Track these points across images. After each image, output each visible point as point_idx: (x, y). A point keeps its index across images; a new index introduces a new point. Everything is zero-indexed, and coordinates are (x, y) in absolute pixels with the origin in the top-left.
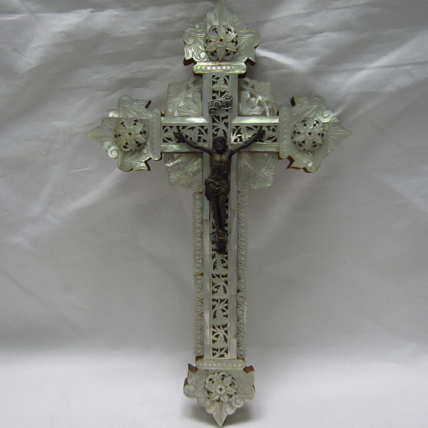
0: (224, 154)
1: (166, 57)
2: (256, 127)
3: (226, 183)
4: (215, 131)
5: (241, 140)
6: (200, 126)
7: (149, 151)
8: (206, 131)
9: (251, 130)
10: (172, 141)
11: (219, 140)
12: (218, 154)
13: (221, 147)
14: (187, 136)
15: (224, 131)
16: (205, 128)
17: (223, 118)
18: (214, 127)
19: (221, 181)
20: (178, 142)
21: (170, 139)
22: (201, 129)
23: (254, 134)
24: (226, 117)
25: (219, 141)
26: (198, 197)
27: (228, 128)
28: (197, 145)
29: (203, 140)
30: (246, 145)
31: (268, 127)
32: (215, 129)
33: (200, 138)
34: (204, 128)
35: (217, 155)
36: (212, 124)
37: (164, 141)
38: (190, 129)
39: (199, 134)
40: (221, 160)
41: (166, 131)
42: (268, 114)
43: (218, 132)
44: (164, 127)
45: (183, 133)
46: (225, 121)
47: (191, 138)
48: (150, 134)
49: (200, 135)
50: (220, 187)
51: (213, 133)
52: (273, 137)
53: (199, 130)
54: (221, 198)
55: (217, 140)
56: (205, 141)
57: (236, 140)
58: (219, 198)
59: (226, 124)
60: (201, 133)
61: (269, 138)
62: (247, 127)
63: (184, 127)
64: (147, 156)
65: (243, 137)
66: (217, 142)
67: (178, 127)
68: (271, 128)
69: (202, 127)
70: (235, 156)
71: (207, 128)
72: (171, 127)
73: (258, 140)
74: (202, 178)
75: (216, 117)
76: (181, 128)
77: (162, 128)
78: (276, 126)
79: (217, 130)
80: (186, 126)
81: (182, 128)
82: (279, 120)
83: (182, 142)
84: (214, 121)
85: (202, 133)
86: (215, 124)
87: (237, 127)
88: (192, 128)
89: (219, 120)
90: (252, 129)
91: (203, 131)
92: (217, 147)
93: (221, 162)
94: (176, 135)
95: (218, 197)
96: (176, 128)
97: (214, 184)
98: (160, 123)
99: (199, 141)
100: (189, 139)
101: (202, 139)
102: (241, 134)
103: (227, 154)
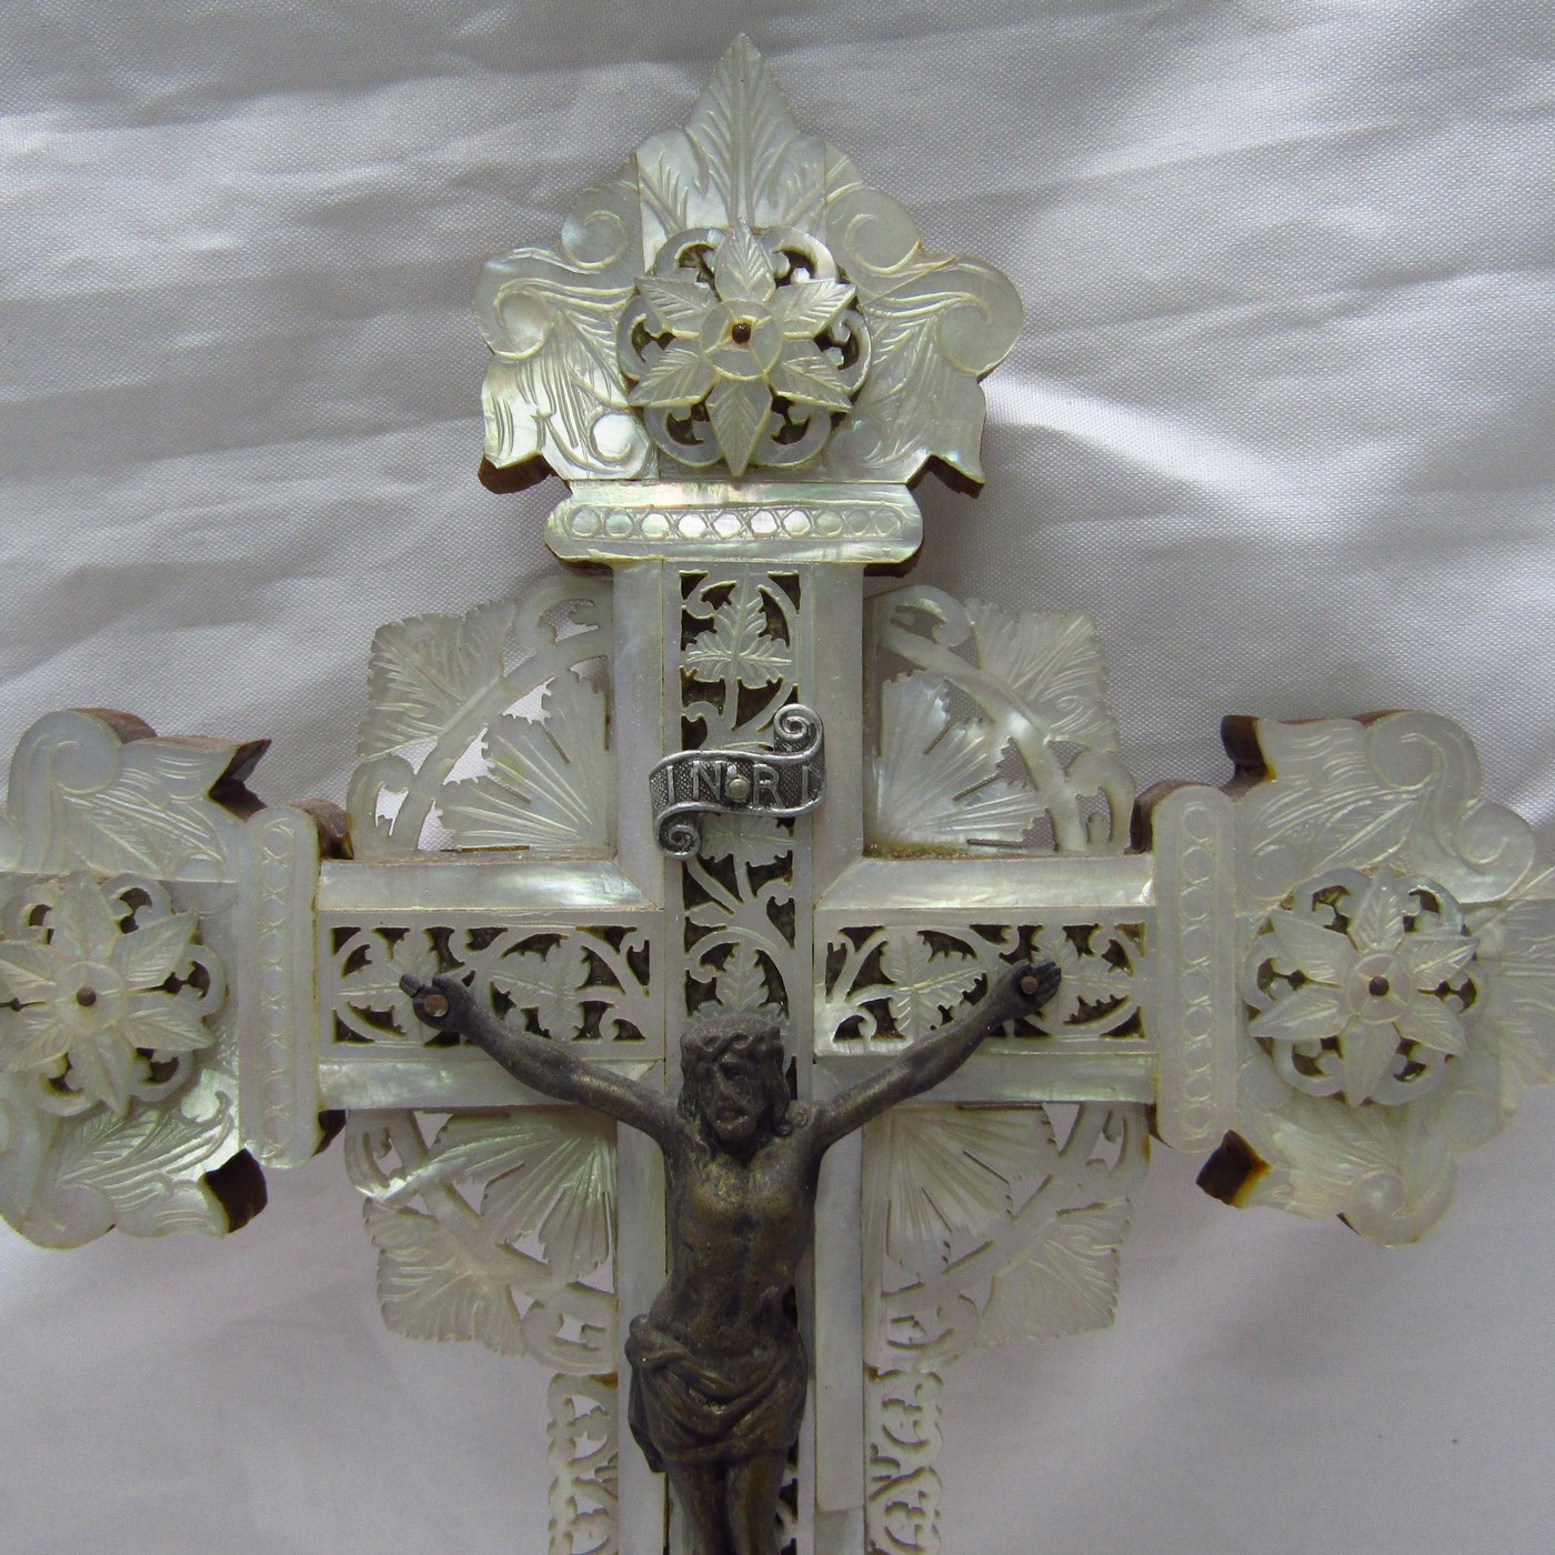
0: (762, 1153)
1: (380, 429)
2: (993, 933)
3: (778, 1367)
4: (706, 959)
5: (887, 1027)
6: (593, 930)
7: (233, 1111)
8: (640, 965)
9: (956, 955)
10: (397, 1030)
11: (727, 1058)
12: (722, 1158)
13: (740, 1112)
14: (502, 1002)
15: (764, 960)
16: (633, 942)
17: (759, 876)
18: (693, 933)
19: (743, 1360)
21: (382, 1020)
22: (603, 950)
23: (982, 985)
24: (783, 868)
25: (728, 1071)
26: (584, 1404)
27: (790, 937)
29: (620, 1024)
30: (922, 1075)
31: (1079, 936)
32: (705, 945)
33: (593, 1010)
34: (628, 943)
35: (714, 1168)
36: (680, 914)
37: (343, 1033)
38: (523, 947)
39: (590, 982)
40: (741, 1206)
41: (357, 960)
42: (1073, 838)
43: (720, 968)
44: (341, 936)
46: (777, 889)
47: (532, 1017)
48: (242, 988)
49: (597, 994)
51: (689, 974)
52: (1116, 1003)
53: (591, 956)
55: (716, 1058)
56: (627, 1031)
57: (848, 1031)
58: (732, 1474)
59: (782, 916)
60: (599, 974)
61: (1090, 1013)
62: (929, 936)
63: (481, 939)
64: (220, 1142)
65: (900, 1009)
66: (709, 1075)
67: (439, 937)
68: (1100, 944)
69: (613, 935)
70: (841, 1158)
71: (647, 943)
72: (392, 935)
73: (1009, 1026)
75: (708, 865)
76: (458, 945)
77: (327, 941)
78: (1134, 932)
79: (718, 956)
80: (497, 932)
81: (467, 939)
82: (1155, 888)
83: (469, 1042)
84: (693, 894)
85: (612, 980)
86: (701, 915)
87: (859, 935)
88: (541, 944)
89: (733, 889)
90: (965, 949)
91: (618, 963)
92: (709, 1112)
93: (742, 1222)
94: (419, 1000)
95: (720, 1469)
96: (427, 943)
97: (691, 1380)
98: (313, 907)
99: (589, 1030)
100: (516, 1018)
101: (607, 1019)
102: (886, 981)
103: (783, 1154)
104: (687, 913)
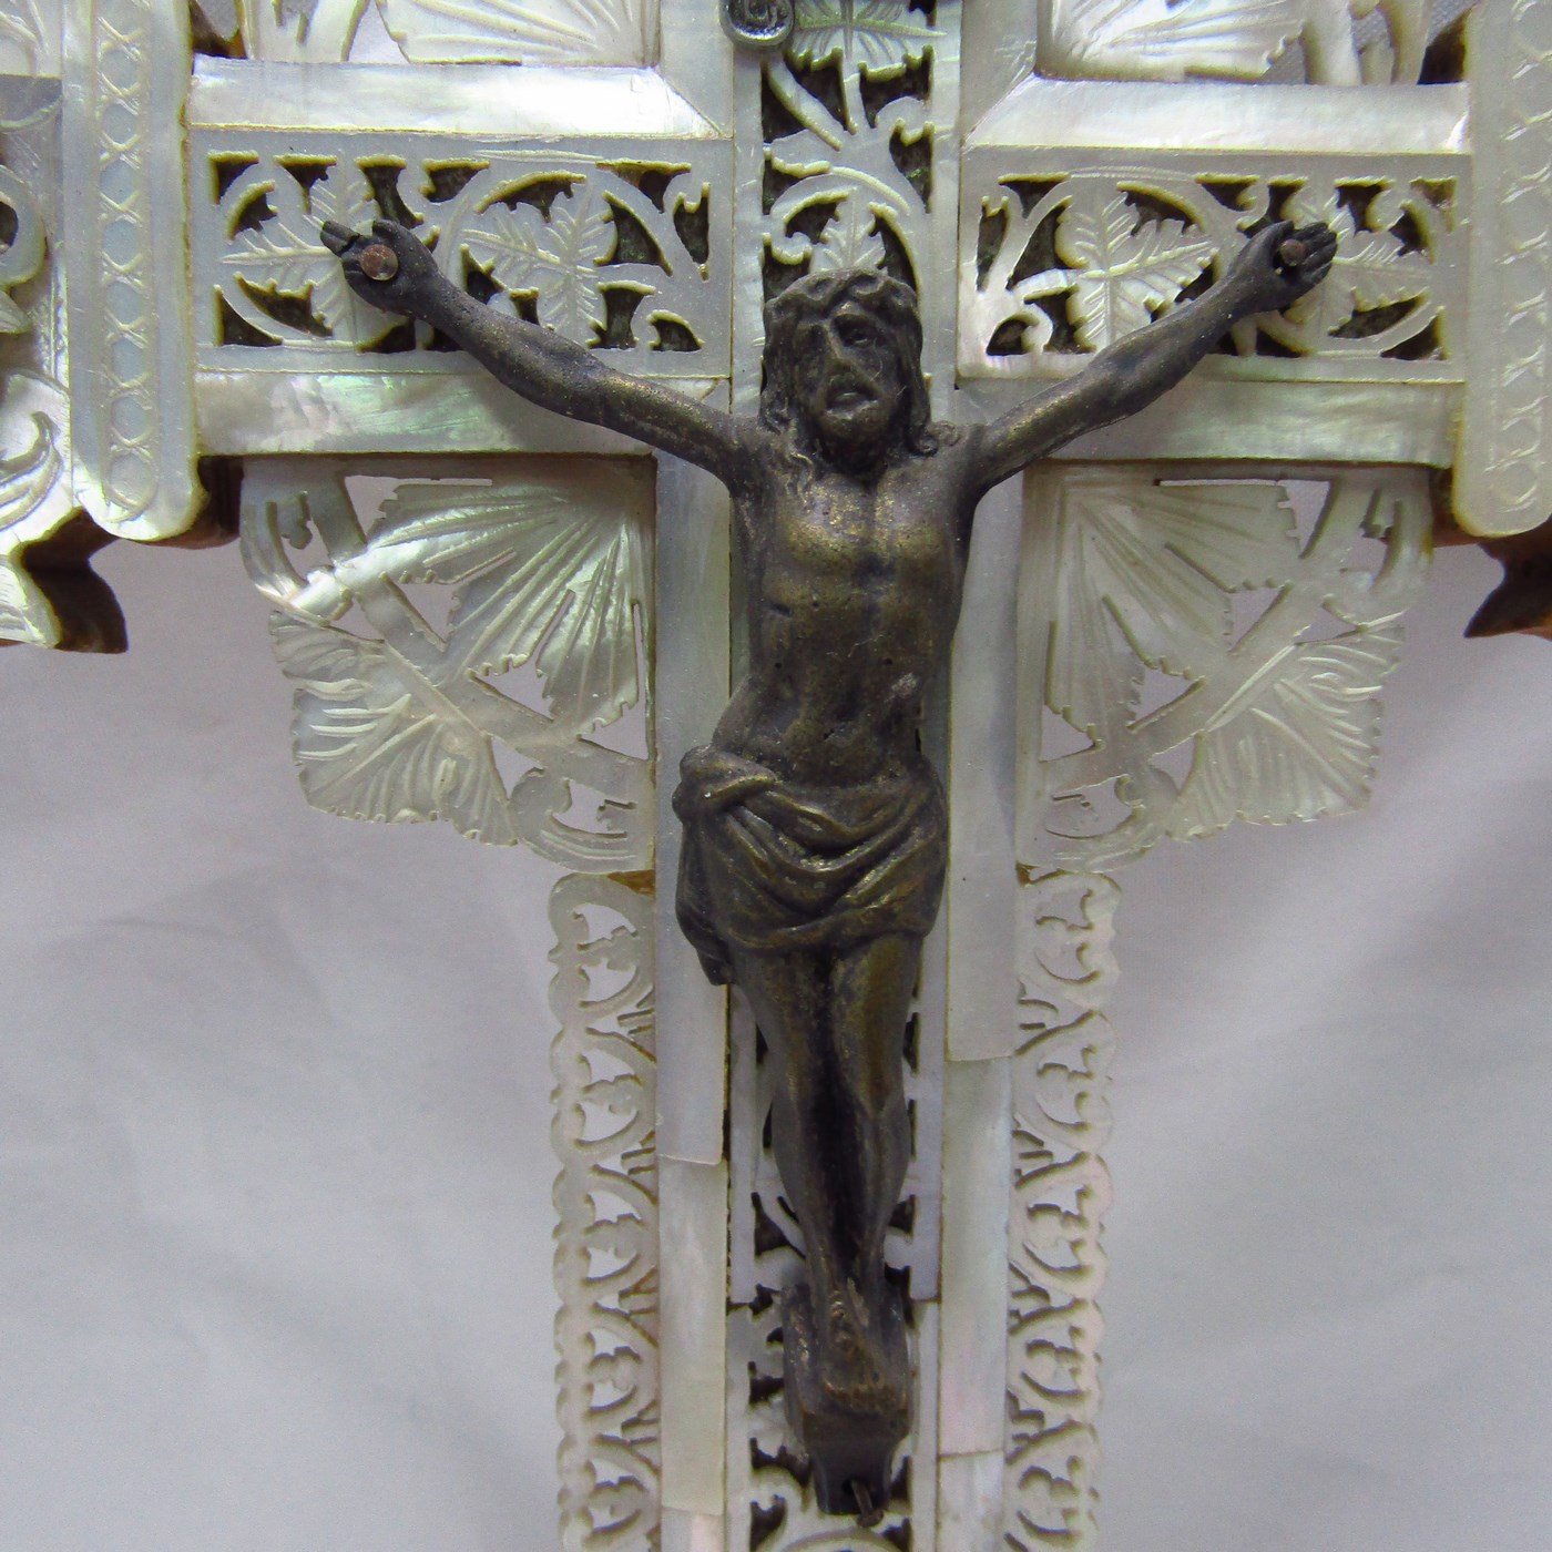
0: (892, 474)
2: (1228, 194)
3: (910, 810)
4: (794, 226)
5: (1068, 335)
6: (626, 172)
7: (62, 442)
8: (694, 226)
9: (1174, 226)
10: (320, 329)
11: (846, 308)
12: (832, 480)
13: (866, 392)
14: (481, 283)
15: (882, 227)
16: (681, 194)
17: (878, 92)
18: (777, 182)
19: (863, 789)
20: (393, 343)
21: (294, 312)
22: (637, 204)
23: (1208, 277)
24: (916, 80)
25: (847, 329)
26: (602, 920)
27: (925, 191)
28: (595, 377)
29: (662, 325)
31: (1358, 198)
32: (790, 205)
33: (621, 302)
34: (675, 194)
35: (820, 492)
36: (754, 154)
37: (235, 331)
38: (511, 199)
39: (616, 258)
40: (865, 541)
41: (255, 214)
42: (1341, 60)
43: (816, 239)
44: (227, 172)
45: (432, 244)
46: (904, 116)
47: (527, 308)
48: (69, 245)
49: (630, 277)
50: (852, 856)
51: (768, 249)
52: (1403, 309)
53: (620, 216)
54: (855, 974)
55: (825, 312)
56: (675, 336)
57: (1009, 338)
58: (841, 969)
59: (912, 156)
60: (632, 241)
61: (1368, 322)
62: (1136, 198)
63: (446, 182)
64: (42, 494)
65: (1091, 306)
66: (816, 337)
67: (382, 178)
68: (1386, 213)
69: (653, 182)
70: (1000, 505)
71: (704, 202)
72: (308, 174)
73: (1246, 334)
74: (652, 736)
75: (803, 74)
76: (412, 190)
77: (205, 180)
78: (1438, 194)
79: (813, 220)
80: (469, 172)
81: (426, 184)
82: (1471, 130)
83: (430, 347)
84: (779, 120)
85: (653, 255)
86: (789, 155)
87: (1030, 191)
88: (542, 193)
89: (841, 117)
90: (1186, 218)
91: (662, 231)
92: (816, 400)
93: (866, 566)
94: (350, 255)
95: (822, 960)
96: (362, 185)
97: (782, 820)
98: (183, 121)
99: (608, 338)
100: (501, 307)
101: (645, 316)
102: (1061, 265)
103: (933, 475)
104: (767, 149)
